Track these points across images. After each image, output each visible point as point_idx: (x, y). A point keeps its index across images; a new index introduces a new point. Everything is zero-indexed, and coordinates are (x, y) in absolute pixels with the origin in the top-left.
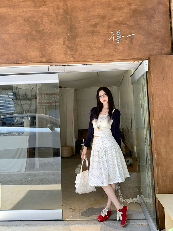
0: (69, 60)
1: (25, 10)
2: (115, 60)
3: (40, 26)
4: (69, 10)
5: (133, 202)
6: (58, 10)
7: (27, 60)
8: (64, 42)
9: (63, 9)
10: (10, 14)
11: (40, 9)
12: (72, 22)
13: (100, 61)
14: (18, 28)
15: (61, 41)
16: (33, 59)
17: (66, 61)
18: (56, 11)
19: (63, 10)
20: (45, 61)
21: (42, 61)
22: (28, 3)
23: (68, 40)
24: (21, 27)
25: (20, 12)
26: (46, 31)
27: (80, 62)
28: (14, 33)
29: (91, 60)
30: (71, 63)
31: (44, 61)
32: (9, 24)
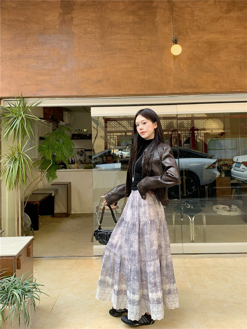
1: (237, 36)
7: (241, 88)
10: (221, 41)
14: (230, 55)
22: (240, 30)
24: (233, 54)
25: (232, 39)
28: (227, 61)
32: (220, 51)
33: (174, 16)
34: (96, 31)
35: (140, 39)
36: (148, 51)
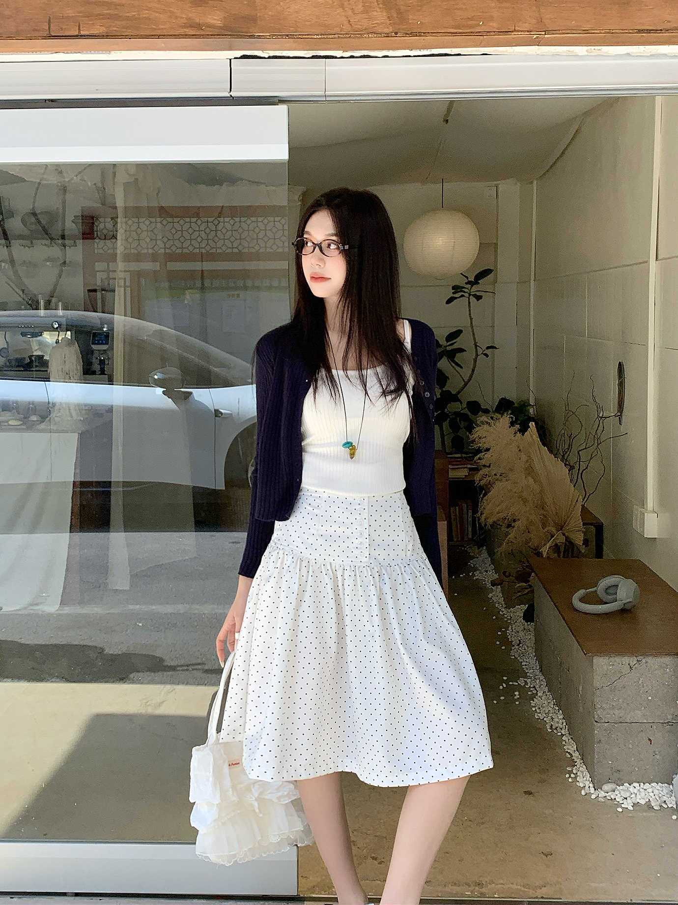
0: (366, 24)
2: (640, 31)
5: (649, 806)
7: (110, 16)
13: (553, 31)
16: (145, 14)
17: (346, 28)
20: (218, 23)
21: (199, 26)
27: (429, 38)
29: (494, 25)
30: (374, 39)
31: (213, 26)
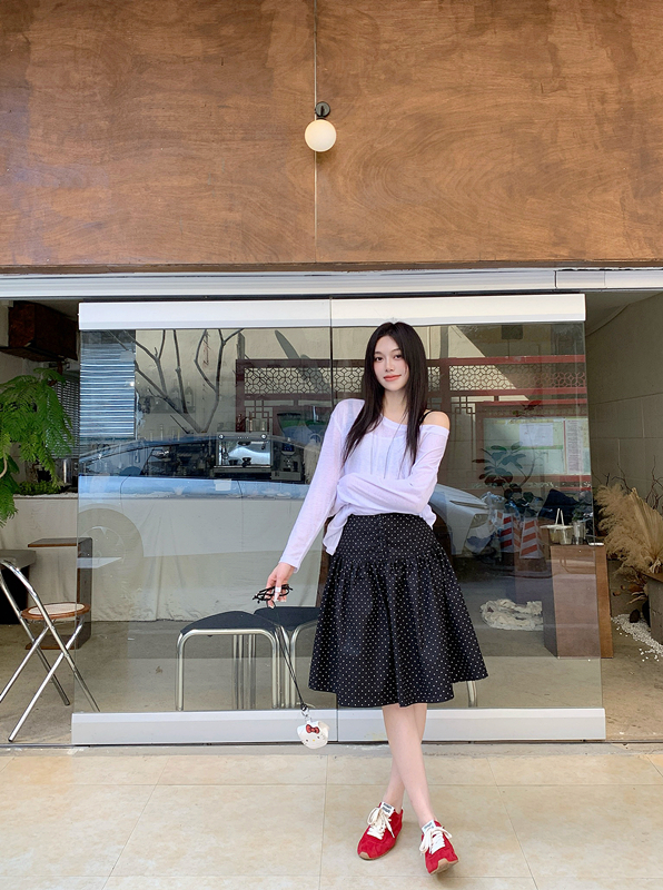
0: (641, 255)
1: (502, 101)
3: (551, 150)
4: (635, 106)
6: (602, 104)
7: (511, 252)
8: (622, 200)
9: (619, 103)
10: (455, 113)
11: (547, 101)
12: (645, 142)
14: (482, 156)
15: (612, 197)
16: (529, 250)
17: (632, 257)
18: (598, 106)
19: (617, 106)
20: (566, 255)
21: (556, 256)
22: (512, 82)
23: (635, 197)
24: (491, 151)
25: (486, 108)
26: (567, 166)
32: (454, 142)
33: (322, 40)
34: (95, 83)
35: (223, 107)
36: (243, 139)
